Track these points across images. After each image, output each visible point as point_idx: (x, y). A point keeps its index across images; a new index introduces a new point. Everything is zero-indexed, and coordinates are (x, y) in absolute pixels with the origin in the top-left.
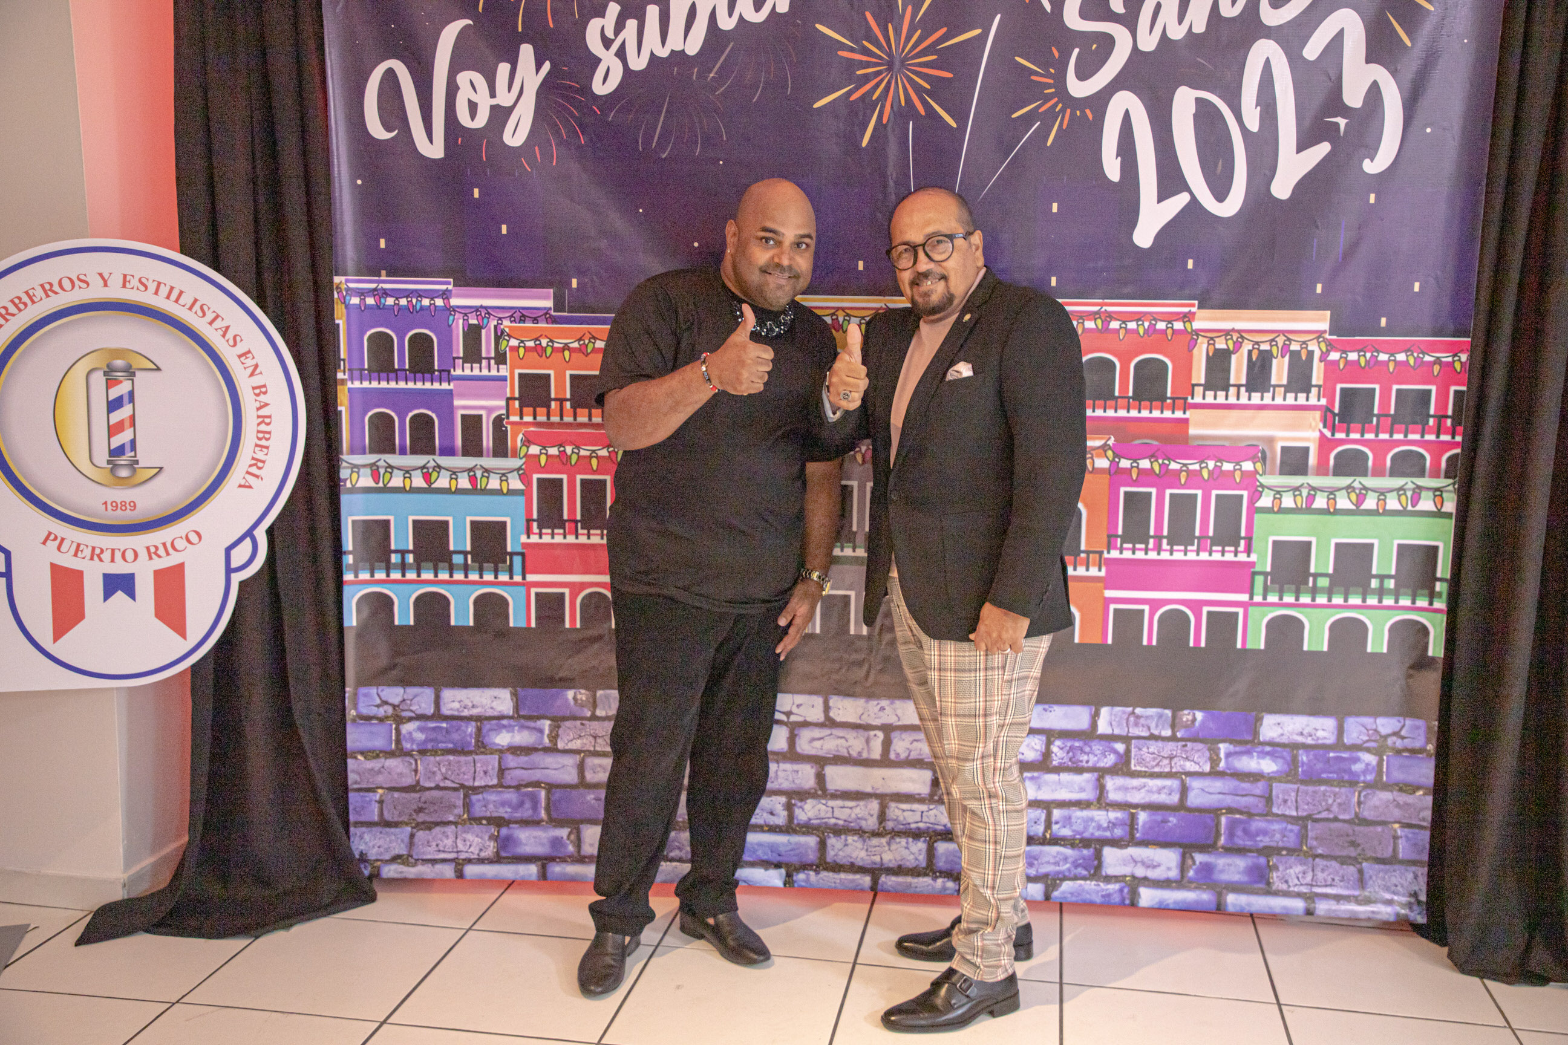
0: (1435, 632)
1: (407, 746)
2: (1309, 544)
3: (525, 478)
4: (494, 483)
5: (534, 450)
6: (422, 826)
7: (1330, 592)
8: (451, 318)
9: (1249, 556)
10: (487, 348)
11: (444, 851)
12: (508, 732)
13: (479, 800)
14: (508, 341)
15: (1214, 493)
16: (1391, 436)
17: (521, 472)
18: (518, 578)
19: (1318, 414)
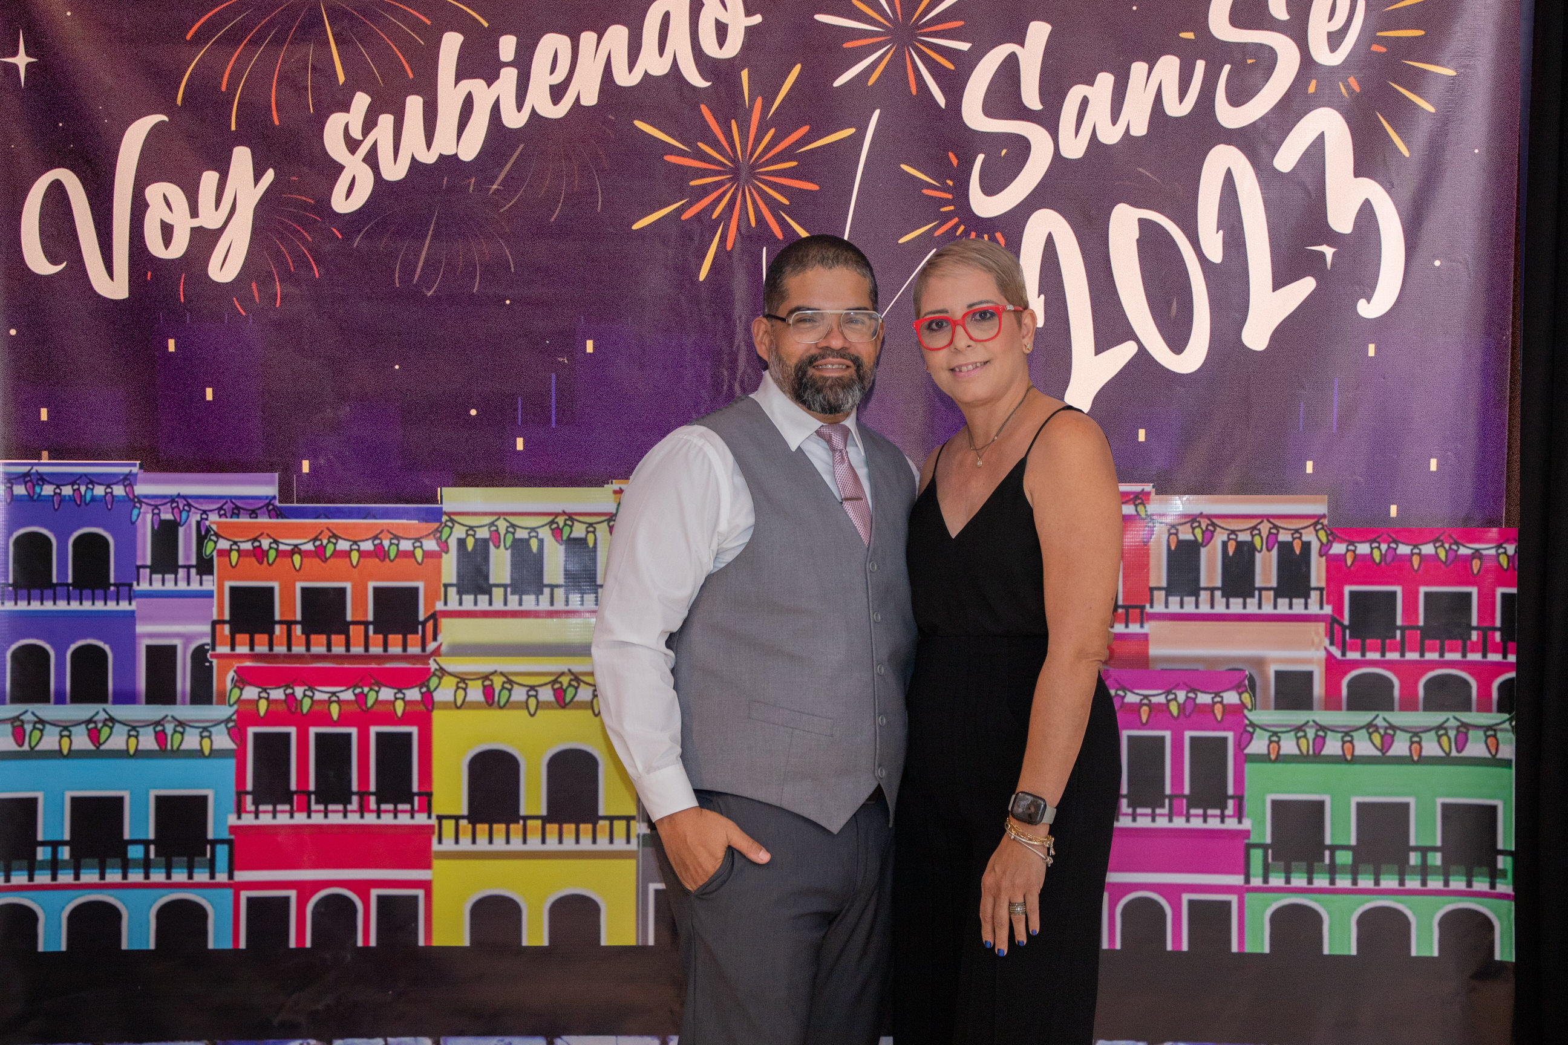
0: (1502, 925)
2: (1321, 804)
3: (237, 733)
4: (191, 741)
5: (251, 692)
7: (1354, 872)
8: (135, 512)
9: (1240, 822)
10: (186, 551)
14: (216, 543)
15: (1188, 734)
16: (1422, 655)
17: (231, 725)
18: (222, 877)
19: (1321, 627)
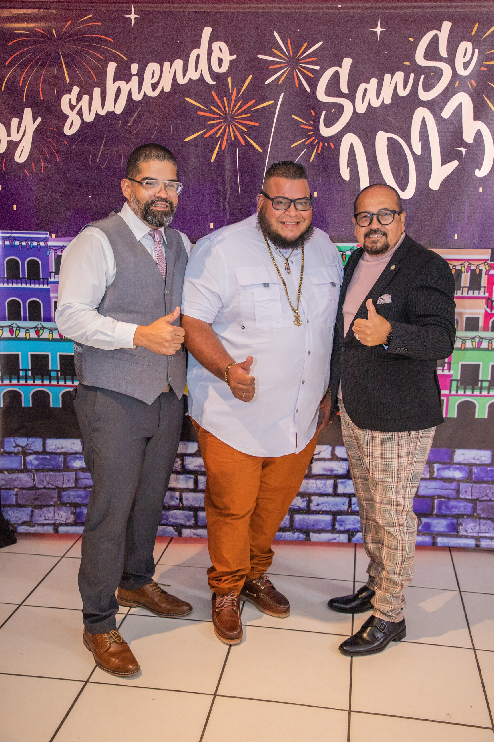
1: (29, 467)
2: (479, 365)
6: (38, 507)
7: (489, 389)
8: (48, 252)
9: (449, 371)
11: (48, 520)
12: (80, 460)
13: (65, 495)
19: (484, 301)
